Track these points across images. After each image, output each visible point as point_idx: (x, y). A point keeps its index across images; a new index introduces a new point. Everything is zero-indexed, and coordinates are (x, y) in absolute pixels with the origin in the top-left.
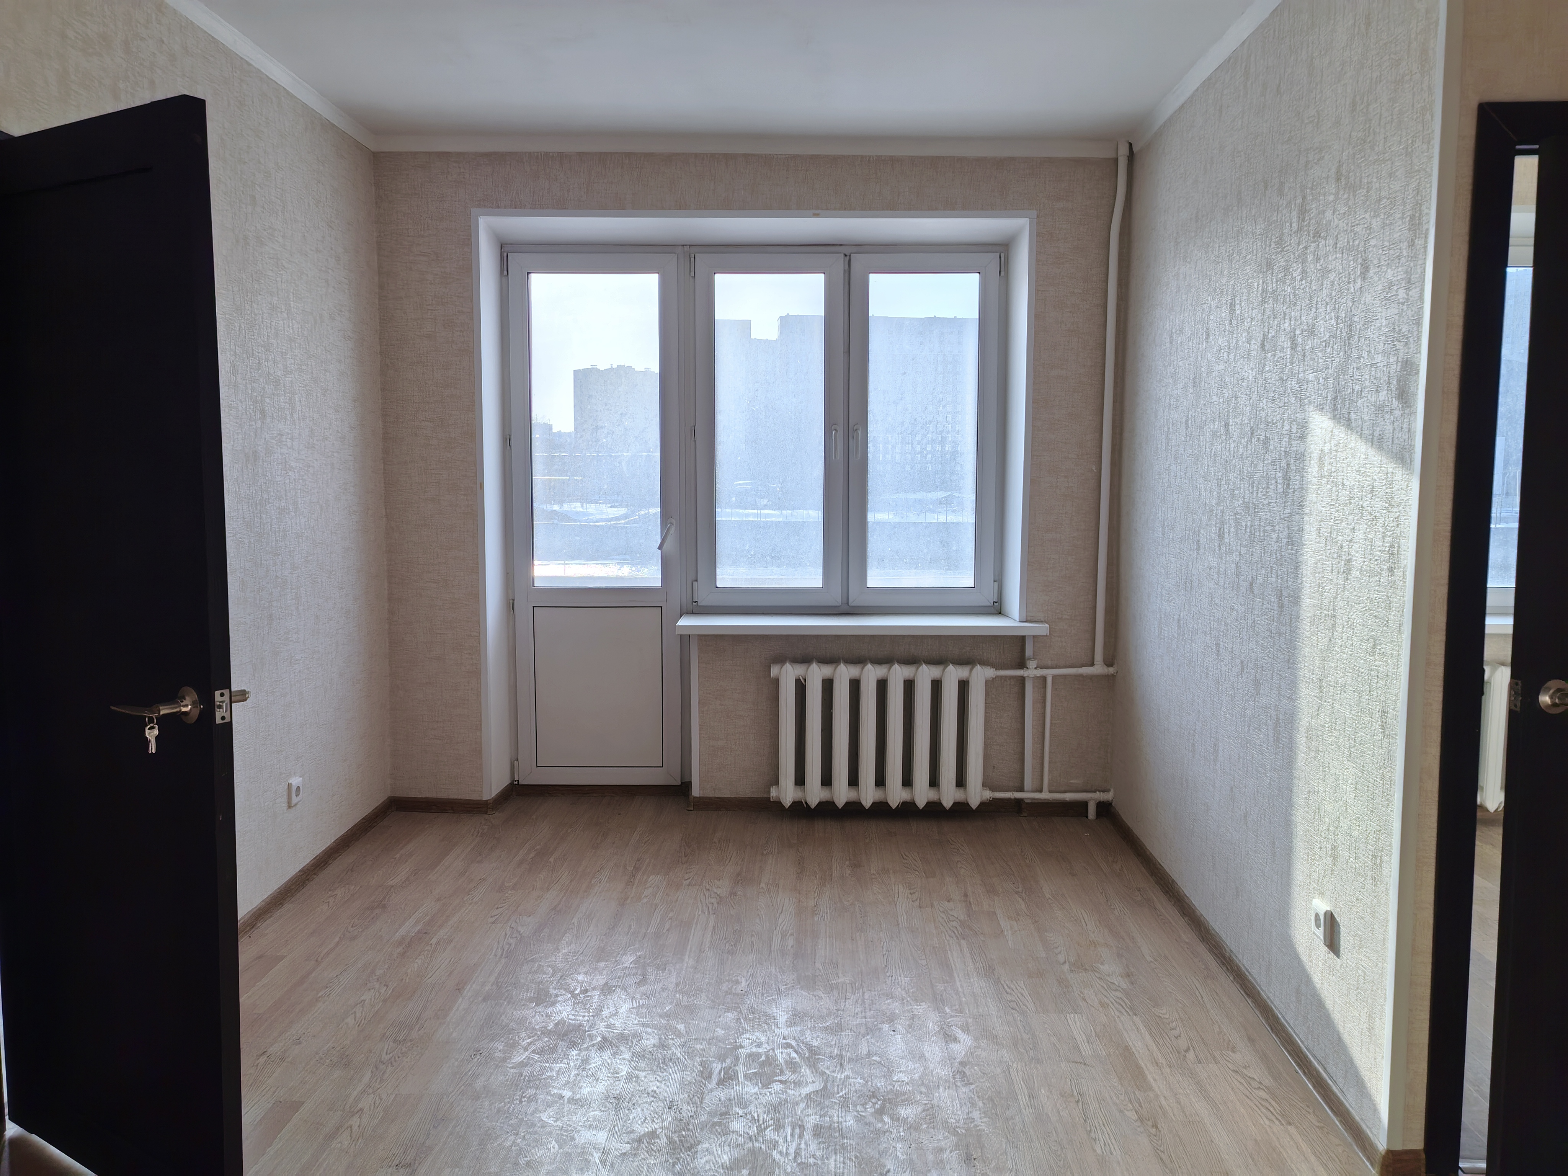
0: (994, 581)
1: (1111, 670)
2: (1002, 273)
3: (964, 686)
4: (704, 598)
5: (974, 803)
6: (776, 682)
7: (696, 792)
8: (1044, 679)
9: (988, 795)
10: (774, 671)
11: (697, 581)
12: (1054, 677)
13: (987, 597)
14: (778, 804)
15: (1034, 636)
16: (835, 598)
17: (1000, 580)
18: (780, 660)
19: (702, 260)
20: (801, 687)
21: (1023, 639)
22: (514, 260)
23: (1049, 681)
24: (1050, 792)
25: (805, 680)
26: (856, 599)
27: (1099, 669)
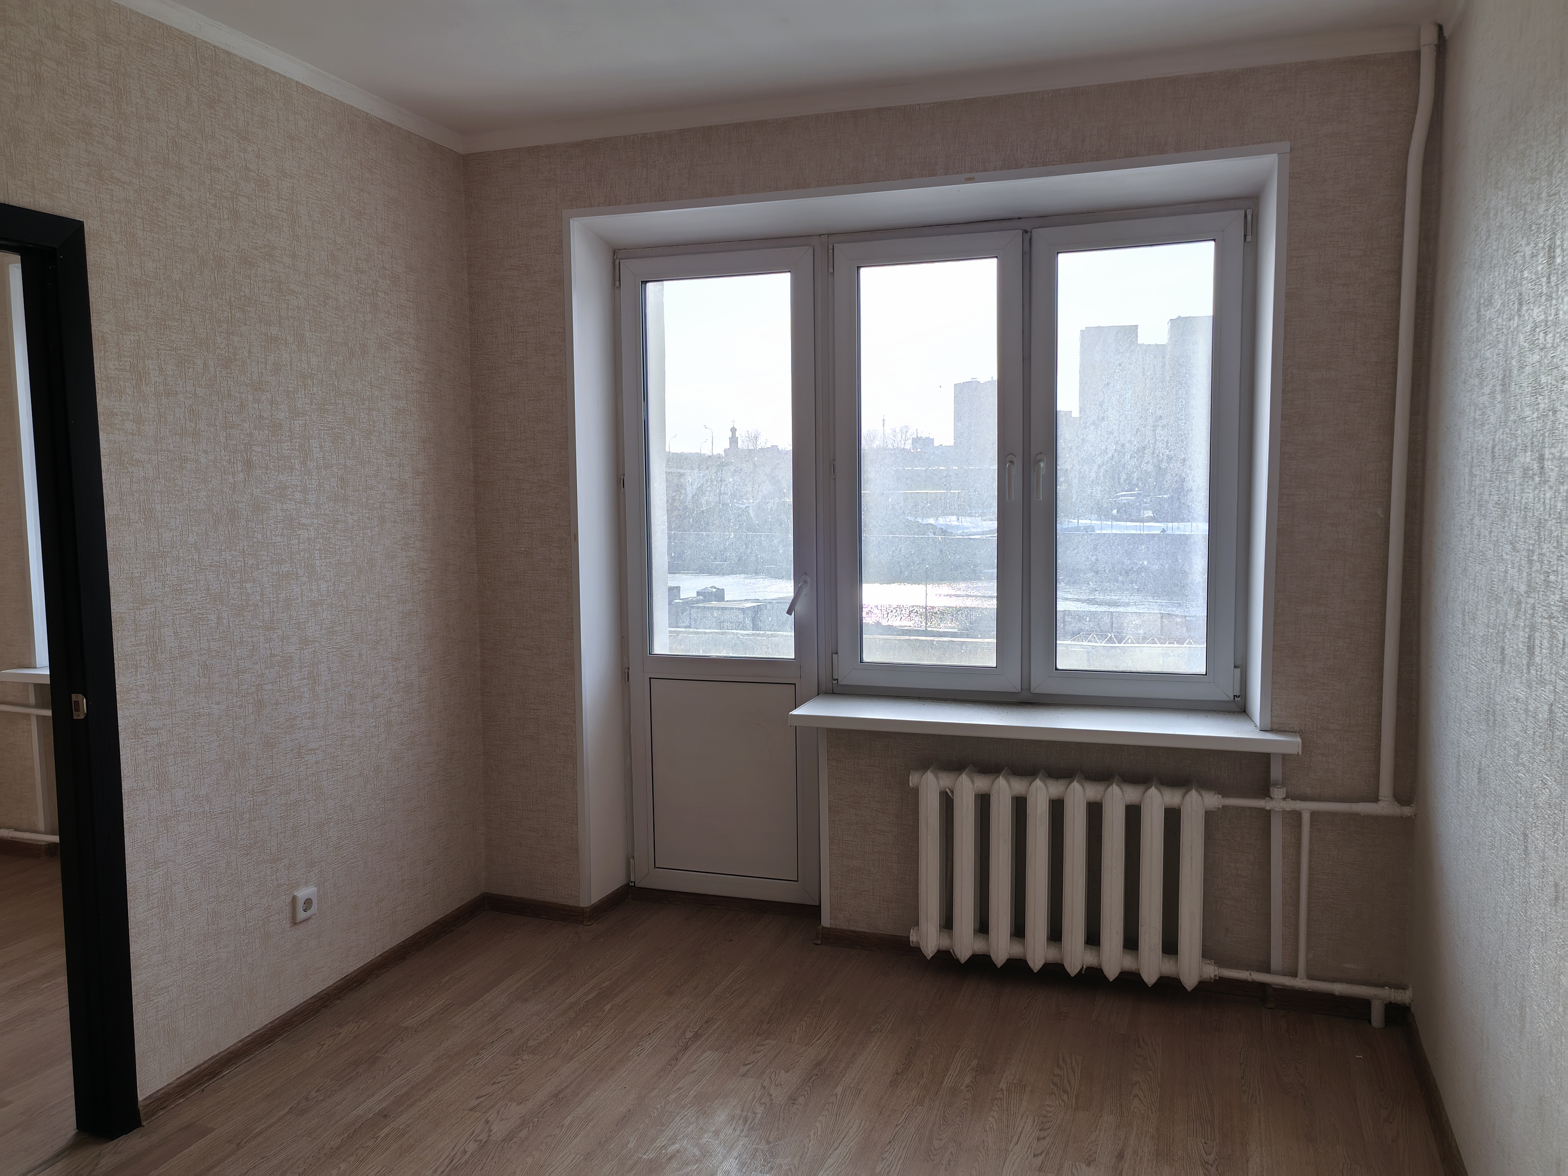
0: (1235, 667)
1: (1407, 811)
2: (1249, 238)
3: (1173, 818)
4: (847, 675)
5: (1190, 981)
6: (916, 792)
7: (826, 921)
8: (1298, 815)
9: (1211, 971)
10: (914, 779)
11: (837, 653)
12: (1314, 814)
13: (1225, 691)
14: (917, 951)
15: (1283, 755)
16: (1011, 682)
17: (1242, 666)
18: (924, 766)
19: (842, 252)
20: (947, 802)
21: (1266, 758)
22: (628, 268)
23: (1306, 818)
24: (1310, 977)
25: (952, 792)
26: (1040, 684)
27: (1385, 807)
